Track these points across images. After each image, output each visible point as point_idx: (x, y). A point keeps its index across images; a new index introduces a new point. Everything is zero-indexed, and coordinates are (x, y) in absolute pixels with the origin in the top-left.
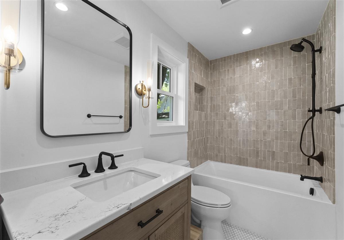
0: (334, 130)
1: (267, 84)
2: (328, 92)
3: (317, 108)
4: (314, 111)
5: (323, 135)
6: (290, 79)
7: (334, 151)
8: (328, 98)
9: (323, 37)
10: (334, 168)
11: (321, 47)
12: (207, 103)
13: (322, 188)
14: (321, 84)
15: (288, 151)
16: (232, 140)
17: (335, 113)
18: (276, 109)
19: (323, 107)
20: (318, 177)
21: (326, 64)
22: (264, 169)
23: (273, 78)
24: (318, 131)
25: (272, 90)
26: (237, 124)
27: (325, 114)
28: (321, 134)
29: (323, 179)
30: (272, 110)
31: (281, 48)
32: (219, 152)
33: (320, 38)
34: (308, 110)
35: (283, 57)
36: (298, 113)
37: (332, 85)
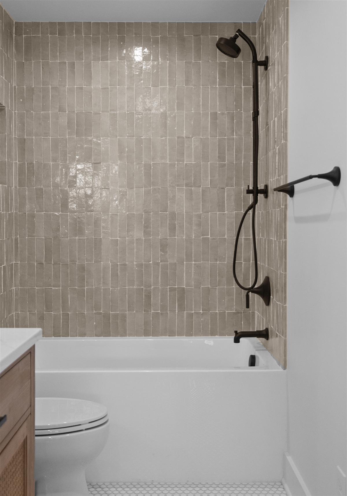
0: (285, 228)
1: (169, 119)
2: (277, 155)
3: (261, 186)
4: (255, 191)
5: (270, 242)
6: (214, 116)
7: (286, 271)
8: (277, 167)
9: (269, 38)
10: (285, 303)
11: (267, 58)
12: (10, 156)
13: (267, 351)
14: (266, 135)
15: (209, 286)
16: (84, 268)
17: (287, 195)
18: (187, 185)
19: (271, 183)
20: (261, 330)
21: (275, 97)
22: (162, 335)
23: (180, 106)
24: (262, 236)
25: (178, 137)
26: (97, 223)
27: (273, 198)
28: (266, 241)
29: (269, 331)
30: (178, 186)
31: (197, 35)
32: (49, 308)
33: (266, 37)
34: (247, 190)
35: (200, 59)
36: (228, 196)
37: (282, 142)
